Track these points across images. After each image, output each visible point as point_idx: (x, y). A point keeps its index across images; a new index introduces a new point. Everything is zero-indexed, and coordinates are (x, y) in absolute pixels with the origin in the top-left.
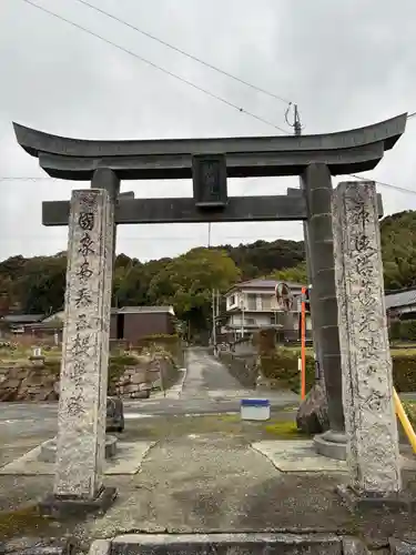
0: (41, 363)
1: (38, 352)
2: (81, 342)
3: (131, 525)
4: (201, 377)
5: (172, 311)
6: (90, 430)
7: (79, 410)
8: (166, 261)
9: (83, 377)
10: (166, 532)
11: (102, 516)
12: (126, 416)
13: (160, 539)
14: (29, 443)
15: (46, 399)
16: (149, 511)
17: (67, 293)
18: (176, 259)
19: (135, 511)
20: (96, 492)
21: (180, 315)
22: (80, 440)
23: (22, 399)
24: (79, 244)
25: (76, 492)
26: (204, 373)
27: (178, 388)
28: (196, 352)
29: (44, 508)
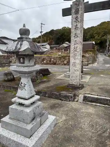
0: (61, 56)
1: (60, 53)
2: (75, 48)
3: (88, 93)
4: (103, 61)
5: (94, 43)
6: (78, 70)
7: (75, 65)
8: (93, 27)
9: (76, 57)
10: (98, 95)
11: (81, 90)
12: (84, 70)
13: (96, 97)
14: (62, 73)
15: (62, 65)
16: (92, 90)
17: (71, 35)
18: (95, 26)
19: (89, 90)
20: (79, 84)
21: (96, 44)
22: (75, 72)
23: (57, 64)
24: (75, 19)
25: (74, 84)
26: (104, 60)
27: (96, 64)
28: (101, 54)
29: (68, 86)
